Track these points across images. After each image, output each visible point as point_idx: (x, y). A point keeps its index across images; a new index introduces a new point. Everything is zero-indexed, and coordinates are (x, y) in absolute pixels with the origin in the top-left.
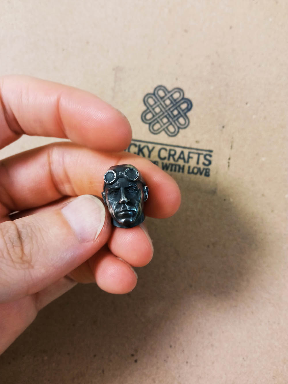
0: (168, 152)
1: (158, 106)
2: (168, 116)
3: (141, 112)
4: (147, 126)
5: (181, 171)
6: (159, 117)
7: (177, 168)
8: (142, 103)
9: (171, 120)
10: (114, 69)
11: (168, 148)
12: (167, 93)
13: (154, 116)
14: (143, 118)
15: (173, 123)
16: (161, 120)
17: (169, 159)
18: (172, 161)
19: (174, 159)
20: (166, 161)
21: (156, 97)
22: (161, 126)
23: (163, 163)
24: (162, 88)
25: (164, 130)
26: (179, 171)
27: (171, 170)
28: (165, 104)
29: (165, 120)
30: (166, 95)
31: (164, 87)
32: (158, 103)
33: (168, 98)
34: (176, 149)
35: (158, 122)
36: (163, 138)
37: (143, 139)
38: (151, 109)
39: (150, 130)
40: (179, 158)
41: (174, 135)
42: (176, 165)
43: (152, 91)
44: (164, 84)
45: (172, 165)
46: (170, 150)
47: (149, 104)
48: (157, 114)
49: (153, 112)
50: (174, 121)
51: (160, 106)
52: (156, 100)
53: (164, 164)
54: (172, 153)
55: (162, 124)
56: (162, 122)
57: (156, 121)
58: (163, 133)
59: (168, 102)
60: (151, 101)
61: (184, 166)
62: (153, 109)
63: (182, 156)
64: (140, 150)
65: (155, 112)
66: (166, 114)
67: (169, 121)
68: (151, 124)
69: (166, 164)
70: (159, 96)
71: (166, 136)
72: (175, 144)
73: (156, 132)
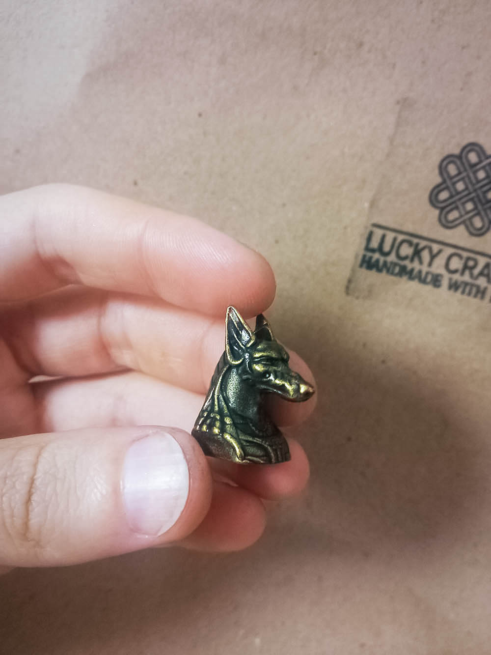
0: (463, 262)
1: (463, 179)
2: (476, 199)
3: (431, 187)
4: (437, 212)
5: (479, 295)
6: (460, 199)
7: (474, 290)
8: (437, 171)
9: (480, 207)
10: (398, 103)
11: (465, 254)
12: (483, 158)
13: (451, 197)
14: (433, 199)
15: (483, 213)
16: (464, 204)
17: (462, 273)
18: (467, 278)
19: (471, 275)
20: (456, 277)
21: (463, 164)
22: (461, 216)
23: (450, 279)
24: (477, 148)
25: (464, 222)
26: (475, 296)
27: (463, 292)
28: (476, 178)
29: (470, 206)
30: (480, 162)
31: (481, 148)
32: (464, 174)
33: (483, 168)
34: (479, 258)
35: (457, 208)
36: (459, 236)
37: (425, 234)
38: (449, 183)
39: (440, 220)
40: (481, 274)
41: (479, 233)
42: (472, 285)
43: (457, 151)
44: (481, 140)
45: (466, 284)
46: (468, 259)
47: (448, 173)
48: (458, 193)
49: (452, 189)
50: (485, 210)
51: (467, 180)
52: (462, 169)
53: (453, 281)
54: (471, 263)
55: (463, 213)
56: (464, 208)
57: (453, 206)
58: (462, 228)
59: (481, 175)
60: (452, 170)
61: (486, 289)
62: (454, 184)
63: (486, 272)
64: (417, 253)
65: (456, 190)
66: (473, 195)
67: (476, 208)
68: (443, 209)
69: (456, 283)
70: (468, 161)
71: (466, 234)
72: (478, 249)
73: (450, 225)
